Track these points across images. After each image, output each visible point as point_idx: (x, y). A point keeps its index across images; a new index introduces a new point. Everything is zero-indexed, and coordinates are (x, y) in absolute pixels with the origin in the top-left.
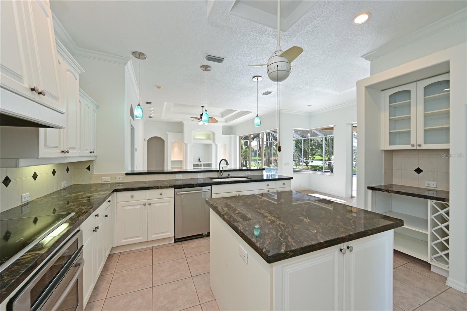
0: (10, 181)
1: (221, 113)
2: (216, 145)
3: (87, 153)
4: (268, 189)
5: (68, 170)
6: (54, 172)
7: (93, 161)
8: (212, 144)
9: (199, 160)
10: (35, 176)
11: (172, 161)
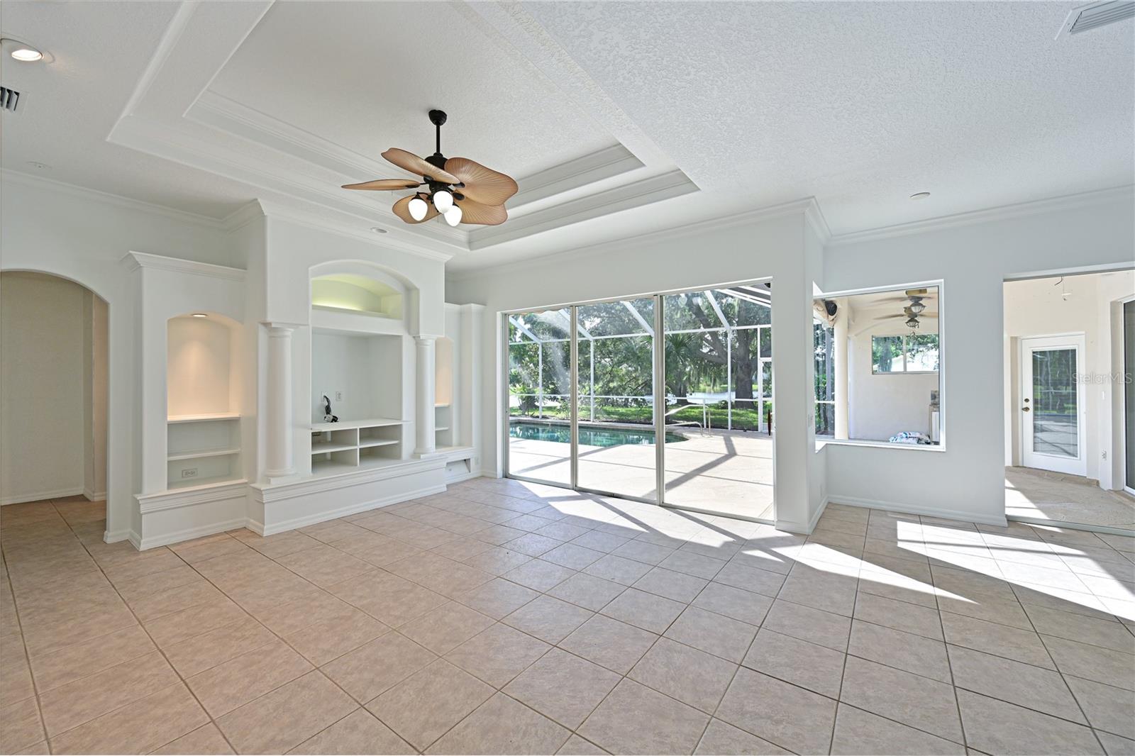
2: (419, 344)
8: (399, 337)
9: (328, 410)
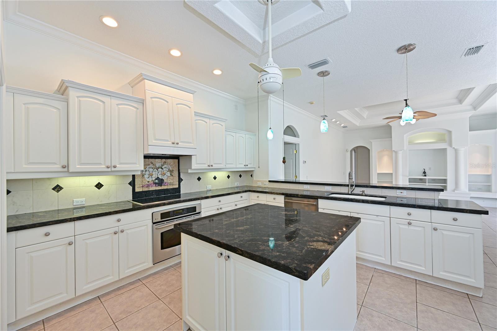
0: (201, 179)
1: (457, 98)
2: (456, 151)
3: (243, 166)
4: (409, 220)
5: (240, 176)
6: (228, 177)
7: (253, 171)
9: (425, 173)
10: (215, 178)
11: (378, 174)
